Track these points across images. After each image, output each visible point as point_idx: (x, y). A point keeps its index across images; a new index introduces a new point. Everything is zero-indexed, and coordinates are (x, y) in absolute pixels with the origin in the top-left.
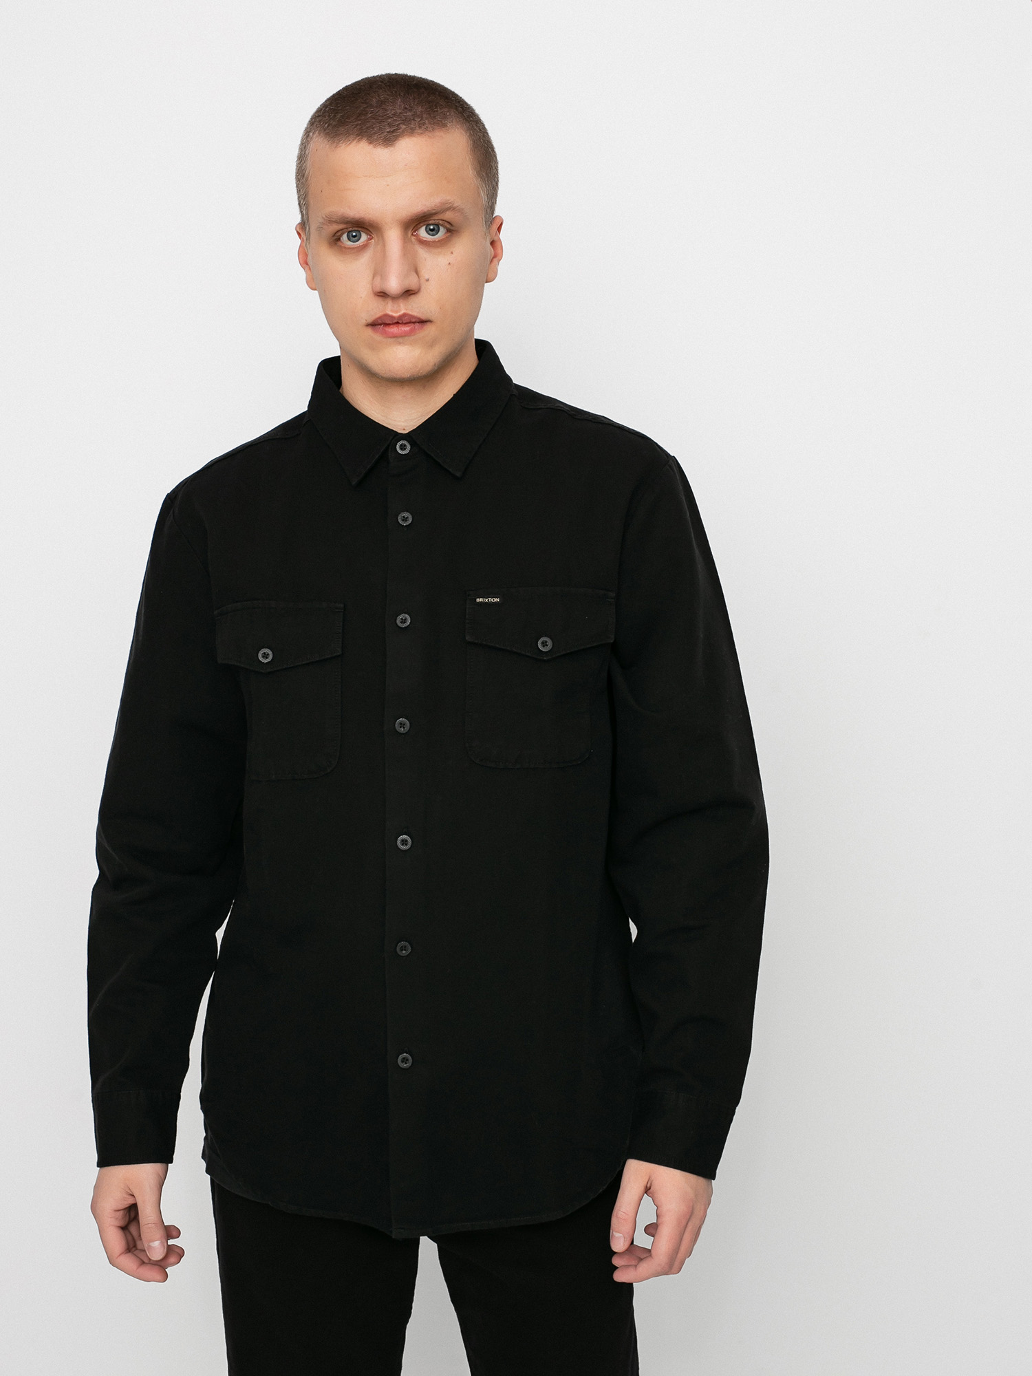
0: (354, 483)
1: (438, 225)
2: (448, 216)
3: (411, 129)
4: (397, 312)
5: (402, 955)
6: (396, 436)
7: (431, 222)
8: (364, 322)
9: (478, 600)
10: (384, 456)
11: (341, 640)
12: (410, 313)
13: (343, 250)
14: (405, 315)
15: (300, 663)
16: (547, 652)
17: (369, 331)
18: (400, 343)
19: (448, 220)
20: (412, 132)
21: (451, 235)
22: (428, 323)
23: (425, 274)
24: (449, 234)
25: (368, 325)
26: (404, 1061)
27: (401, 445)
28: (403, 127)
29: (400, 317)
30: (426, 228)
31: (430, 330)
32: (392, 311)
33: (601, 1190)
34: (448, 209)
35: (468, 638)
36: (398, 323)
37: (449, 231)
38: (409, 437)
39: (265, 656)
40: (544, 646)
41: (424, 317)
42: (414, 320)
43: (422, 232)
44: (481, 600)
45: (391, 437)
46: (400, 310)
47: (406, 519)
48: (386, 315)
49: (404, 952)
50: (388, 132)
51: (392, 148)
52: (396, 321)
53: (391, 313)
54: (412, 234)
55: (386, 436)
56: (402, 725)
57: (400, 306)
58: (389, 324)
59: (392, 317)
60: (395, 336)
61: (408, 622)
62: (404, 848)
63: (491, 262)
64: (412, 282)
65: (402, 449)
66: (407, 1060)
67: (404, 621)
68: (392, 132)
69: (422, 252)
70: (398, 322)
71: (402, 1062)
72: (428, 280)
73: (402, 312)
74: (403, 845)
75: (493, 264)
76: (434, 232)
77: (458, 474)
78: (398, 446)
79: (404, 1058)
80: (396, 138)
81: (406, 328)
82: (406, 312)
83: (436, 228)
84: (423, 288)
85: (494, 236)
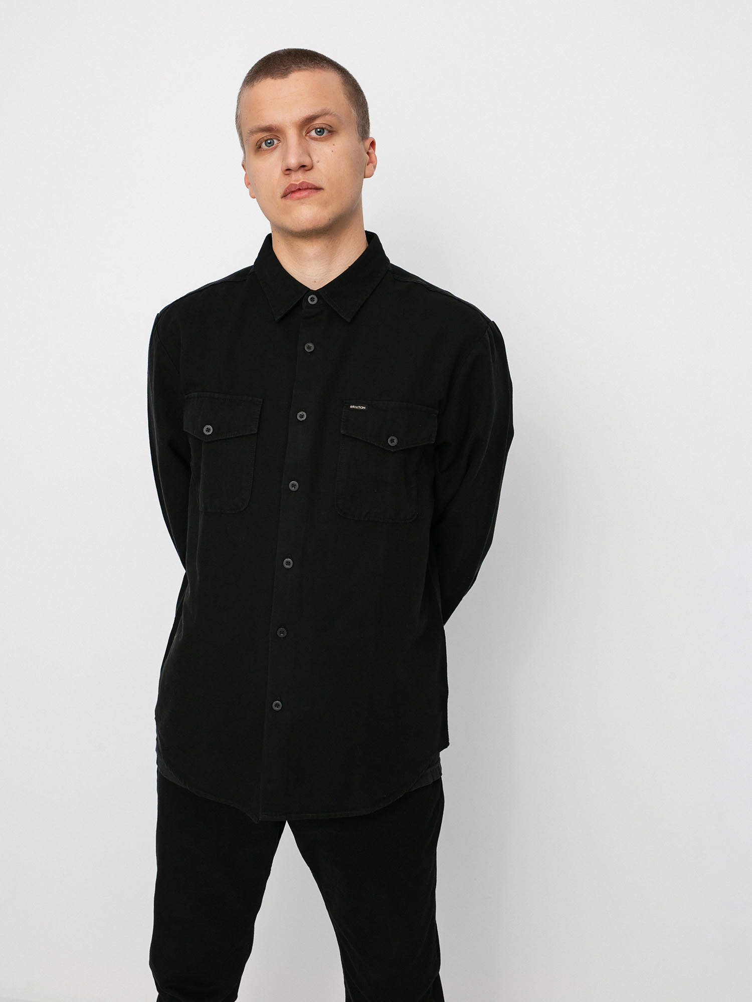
0: (276, 320)
1: (323, 129)
3: (299, 67)
4: (298, 181)
5: (280, 636)
6: (309, 291)
7: (318, 127)
8: (279, 195)
9: (351, 407)
10: (299, 304)
11: (258, 423)
12: (307, 181)
14: (303, 183)
15: (230, 437)
16: (393, 446)
17: (283, 201)
18: (303, 204)
19: (328, 125)
20: (300, 69)
21: (332, 134)
22: (322, 190)
23: (316, 158)
24: (330, 133)
25: (282, 198)
26: (277, 705)
27: (311, 298)
28: (293, 66)
29: (301, 185)
30: (315, 131)
31: (323, 196)
33: (399, 797)
35: (342, 432)
36: (299, 190)
38: (316, 293)
39: (208, 430)
40: (392, 442)
41: (317, 185)
42: (310, 187)
43: (313, 134)
44: (354, 407)
45: (305, 293)
47: (310, 347)
48: (292, 184)
49: (282, 635)
50: (283, 69)
52: (298, 188)
53: (294, 183)
54: (306, 135)
55: (302, 290)
56: (294, 485)
58: (294, 192)
59: (296, 186)
60: (299, 199)
61: (304, 418)
62: (288, 567)
63: (368, 164)
64: (306, 161)
65: (312, 301)
66: (279, 705)
67: (302, 416)
68: (286, 69)
69: (314, 145)
71: (275, 706)
72: (317, 162)
73: (301, 181)
74: (287, 565)
75: (370, 166)
76: (320, 133)
77: (348, 320)
78: (309, 299)
79: (277, 704)
80: (289, 73)
81: (305, 193)
82: (305, 181)
83: (322, 130)
84: (315, 167)
85: (369, 149)
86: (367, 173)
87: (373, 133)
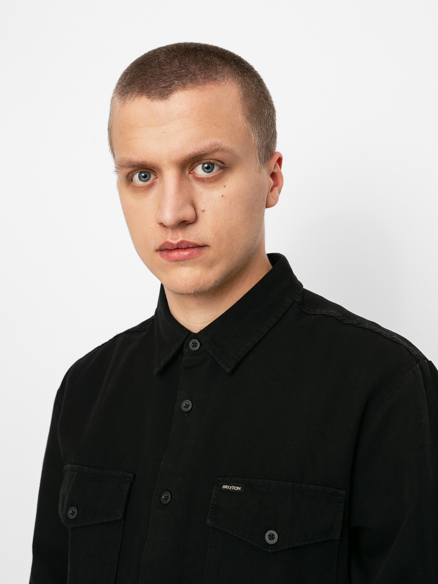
0: (156, 372)
1: (213, 164)
2: (218, 155)
3: (183, 83)
4: (176, 240)
6: (191, 335)
7: (205, 161)
8: (153, 248)
9: (224, 487)
11: (124, 507)
12: (187, 240)
13: (136, 189)
14: (182, 242)
16: (272, 545)
17: (158, 256)
18: (182, 265)
19: (220, 160)
20: (184, 86)
21: (223, 172)
22: (206, 248)
23: (201, 205)
24: (221, 171)
25: (157, 251)
27: (193, 343)
28: (176, 82)
29: (179, 243)
30: (203, 165)
31: (208, 254)
32: (172, 239)
34: (217, 150)
35: (208, 521)
37: (221, 168)
38: (198, 335)
39: (73, 513)
40: (270, 539)
41: (199, 243)
42: (192, 246)
43: (199, 170)
44: (226, 487)
45: (187, 337)
46: (178, 238)
47: (187, 406)
48: (167, 243)
50: (163, 87)
51: (167, 101)
52: (176, 247)
53: (170, 241)
54: (190, 173)
55: (182, 336)
57: (178, 235)
58: (172, 250)
59: (172, 244)
60: (177, 260)
61: (169, 500)
63: (272, 190)
64: (188, 213)
67: (166, 498)
68: (166, 87)
69: (198, 188)
70: (178, 248)
72: (203, 211)
73: (180, 240)
75: (273, 192)
76: (209, 170)
77: (228, 370)
78: (190, 344)
80: (171, 92)
81: (186, 253)
82: (184, 239)
83: (211, 166)
84: (200, 219)
85: (274, 168)
86: (271, 201)
87: (280, 148)
